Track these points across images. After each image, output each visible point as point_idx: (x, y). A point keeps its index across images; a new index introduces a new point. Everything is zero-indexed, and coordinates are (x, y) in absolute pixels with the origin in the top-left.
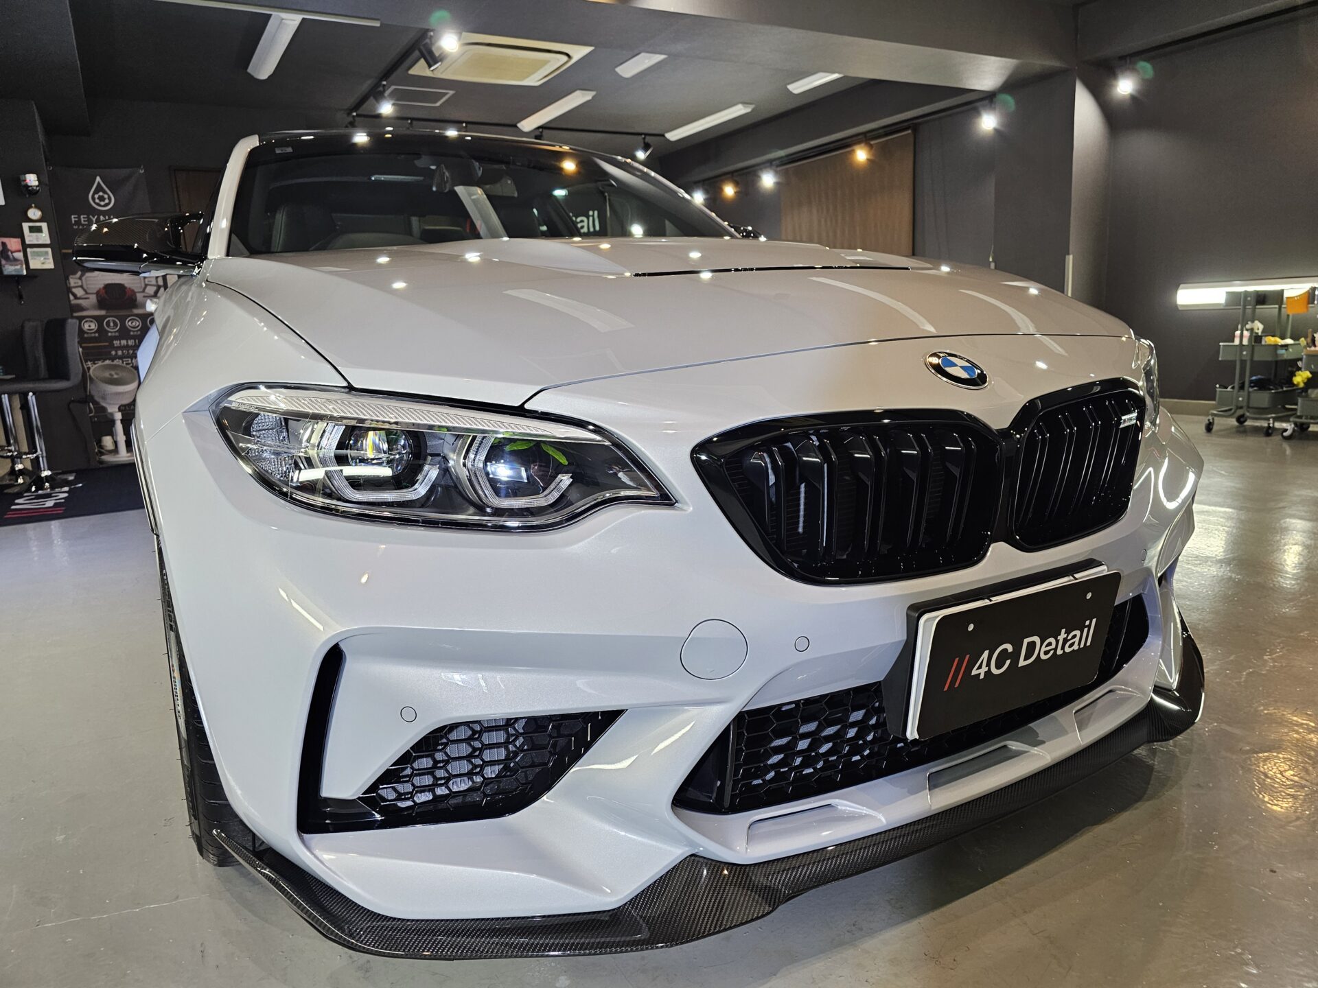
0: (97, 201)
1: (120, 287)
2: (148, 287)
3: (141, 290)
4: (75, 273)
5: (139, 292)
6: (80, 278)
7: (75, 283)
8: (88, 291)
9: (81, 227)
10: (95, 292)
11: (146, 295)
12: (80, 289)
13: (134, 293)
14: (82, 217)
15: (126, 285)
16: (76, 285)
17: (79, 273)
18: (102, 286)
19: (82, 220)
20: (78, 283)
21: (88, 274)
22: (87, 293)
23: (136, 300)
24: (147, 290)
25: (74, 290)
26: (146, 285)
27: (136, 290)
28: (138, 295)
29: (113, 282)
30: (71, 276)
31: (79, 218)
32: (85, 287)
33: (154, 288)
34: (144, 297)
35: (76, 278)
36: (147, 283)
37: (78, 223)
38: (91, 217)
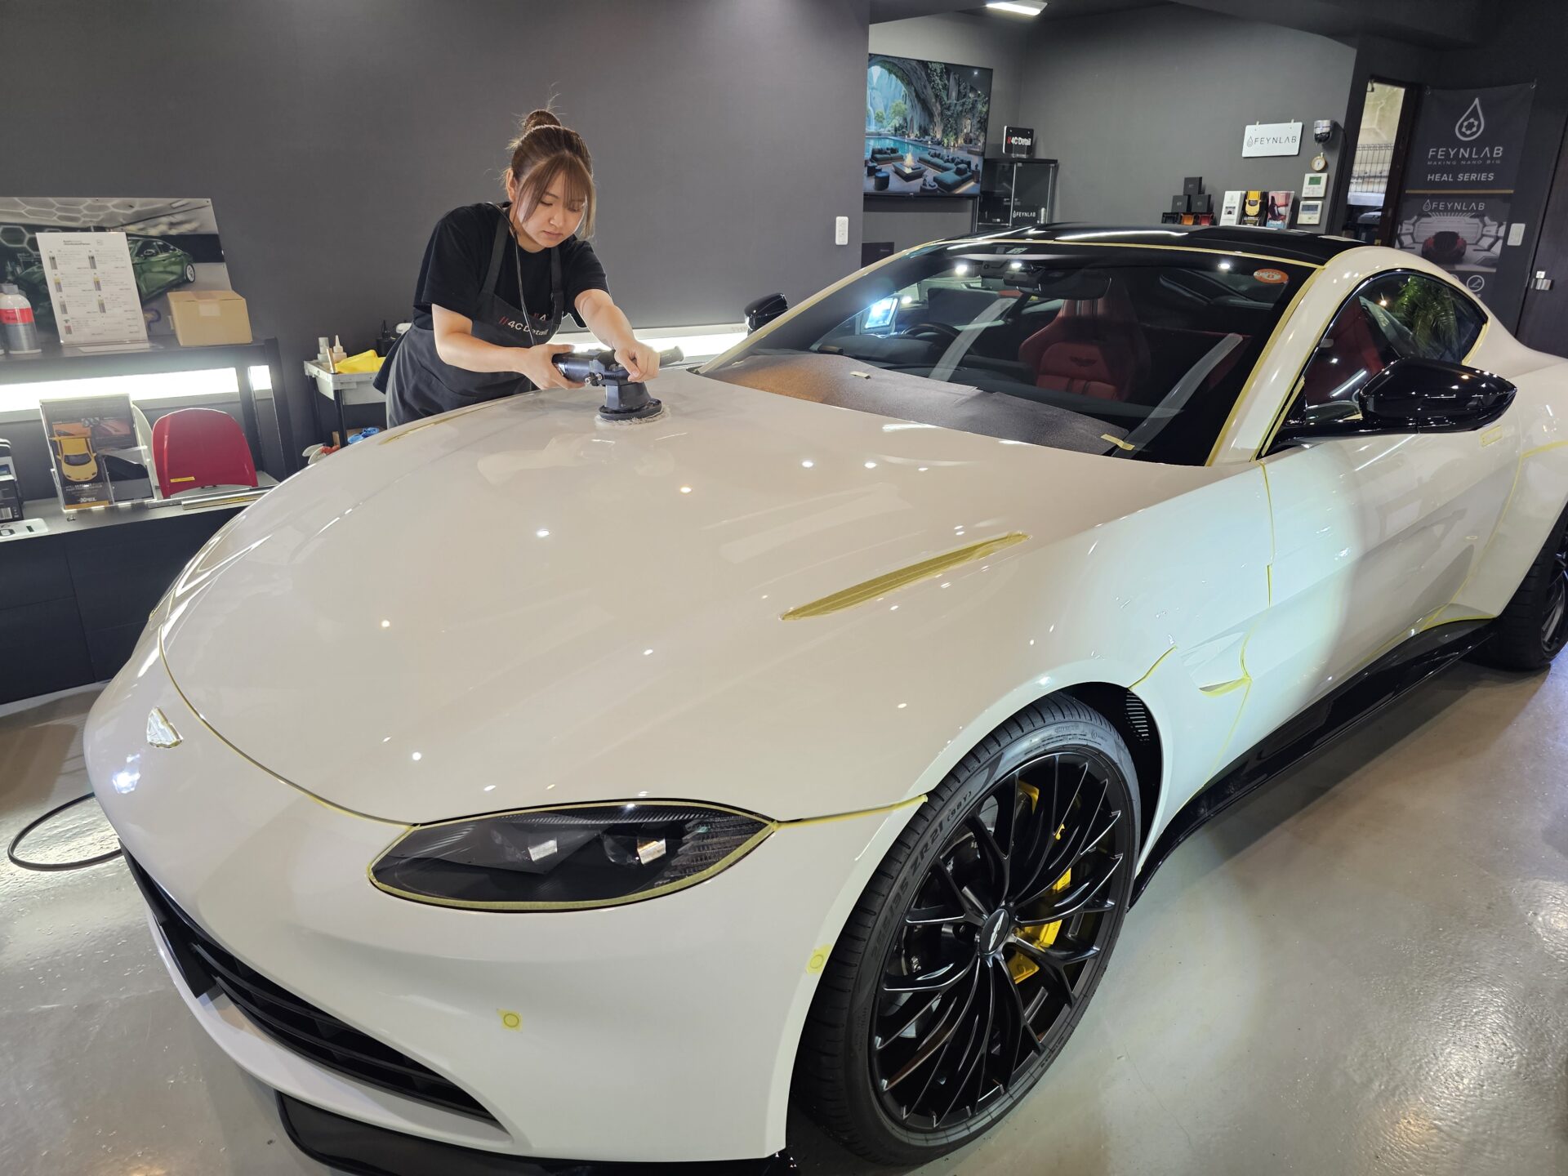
0: (1464, 130)
1: (1453, 236)
2: (1484, 238)
3: (1474, 242)
4: (1410, 218)
5: (1470, 244)
6: (1414, 224)
7: (1407, 229)
8: (1417, 240)
9: (1435, 163)
10: (1423, 241)
11: (1478, 248)
12: (1409, 237)
13: (1465, 244)
14: (1441, 150)
15: (1460, 235)
16: (1408, 232)
17: (1416, 217)
18: (1434, 234)
19: (1440, 153)
20: (1409, 229)
21: (1424, 220)
22: (1414, 242)
23: (1463, 254)
24: (1481, 243)
25: (1403, 238)
26: (1483, 236)
27: (1468, 242)
28: (1468, 247)
29: (1447, 230)
30: (1406, 221)
31: (1437, 152)
32: (1415, 235)
33: (1492, 240)
34: (1475, 250)
35: (1409, 224)
36: (1484, 233)
37: (1434, 158)
38: (1450, 150)
